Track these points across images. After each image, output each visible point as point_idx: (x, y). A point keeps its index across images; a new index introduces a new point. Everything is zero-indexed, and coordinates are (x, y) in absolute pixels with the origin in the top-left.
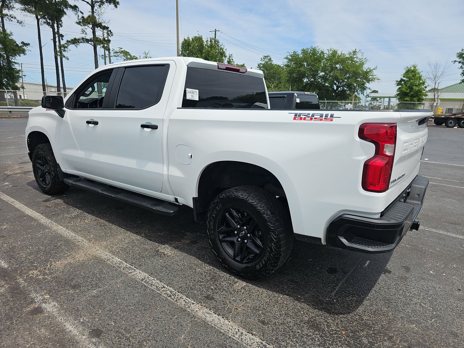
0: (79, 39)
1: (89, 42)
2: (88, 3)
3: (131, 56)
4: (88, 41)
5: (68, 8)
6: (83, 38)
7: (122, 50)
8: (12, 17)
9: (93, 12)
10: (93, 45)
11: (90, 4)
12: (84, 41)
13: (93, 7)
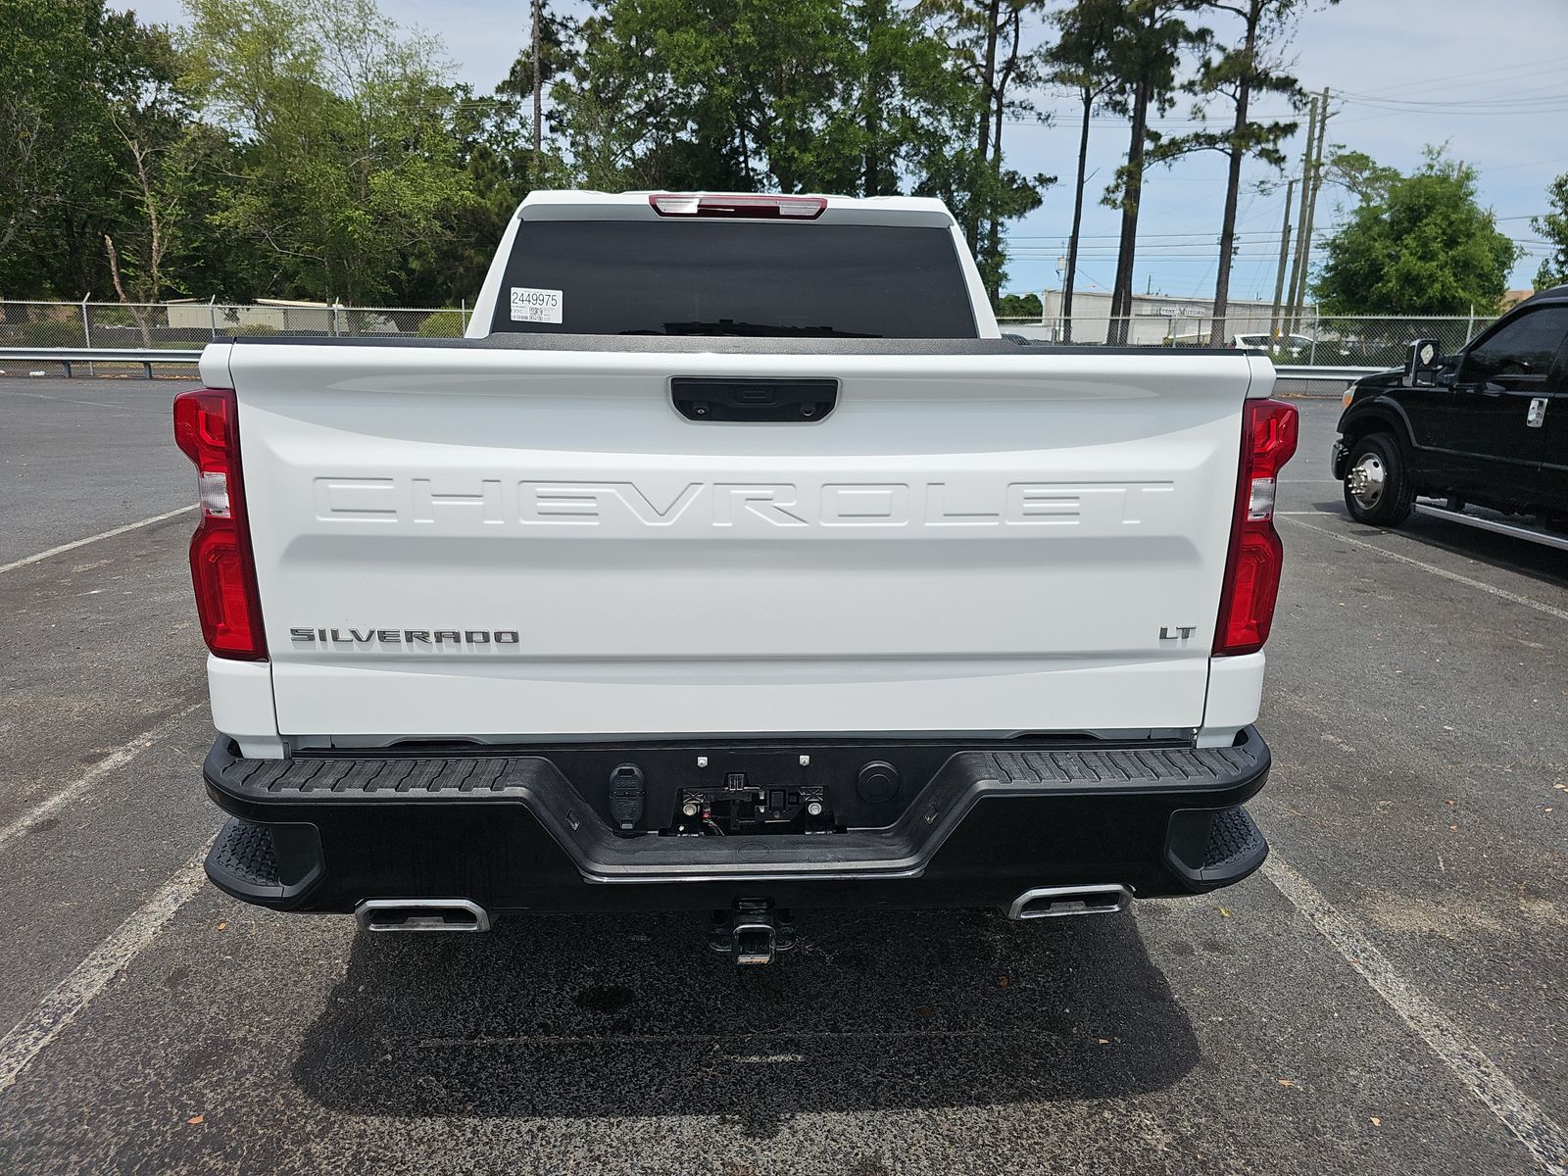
0: (1184, 141)
1: (1217, 146)
2: (1239, 12)
3: (1374, 169)
4: (1211, 141)
5: (1180, 45)
6: (1197, 136)
7: (1346, 152)
8: (1025, 108)
9: (1251, 37)
10: (1230, 151)
11: (1245, 15)
12: (1201, 144)
13: (1253, 20)
